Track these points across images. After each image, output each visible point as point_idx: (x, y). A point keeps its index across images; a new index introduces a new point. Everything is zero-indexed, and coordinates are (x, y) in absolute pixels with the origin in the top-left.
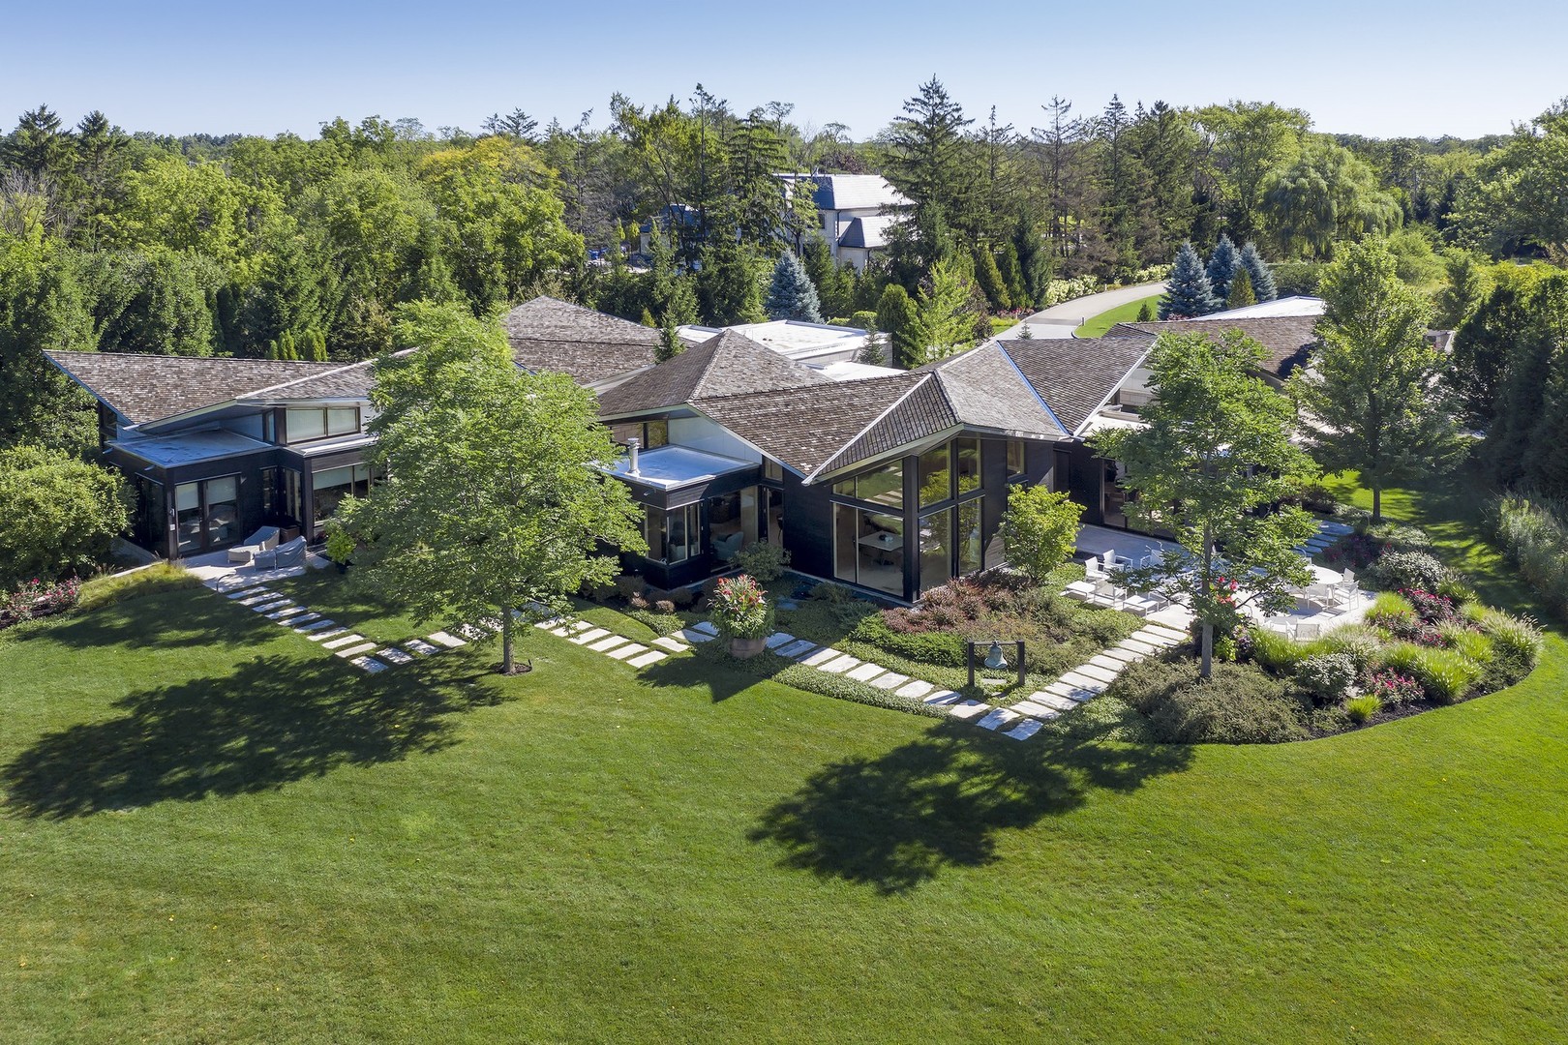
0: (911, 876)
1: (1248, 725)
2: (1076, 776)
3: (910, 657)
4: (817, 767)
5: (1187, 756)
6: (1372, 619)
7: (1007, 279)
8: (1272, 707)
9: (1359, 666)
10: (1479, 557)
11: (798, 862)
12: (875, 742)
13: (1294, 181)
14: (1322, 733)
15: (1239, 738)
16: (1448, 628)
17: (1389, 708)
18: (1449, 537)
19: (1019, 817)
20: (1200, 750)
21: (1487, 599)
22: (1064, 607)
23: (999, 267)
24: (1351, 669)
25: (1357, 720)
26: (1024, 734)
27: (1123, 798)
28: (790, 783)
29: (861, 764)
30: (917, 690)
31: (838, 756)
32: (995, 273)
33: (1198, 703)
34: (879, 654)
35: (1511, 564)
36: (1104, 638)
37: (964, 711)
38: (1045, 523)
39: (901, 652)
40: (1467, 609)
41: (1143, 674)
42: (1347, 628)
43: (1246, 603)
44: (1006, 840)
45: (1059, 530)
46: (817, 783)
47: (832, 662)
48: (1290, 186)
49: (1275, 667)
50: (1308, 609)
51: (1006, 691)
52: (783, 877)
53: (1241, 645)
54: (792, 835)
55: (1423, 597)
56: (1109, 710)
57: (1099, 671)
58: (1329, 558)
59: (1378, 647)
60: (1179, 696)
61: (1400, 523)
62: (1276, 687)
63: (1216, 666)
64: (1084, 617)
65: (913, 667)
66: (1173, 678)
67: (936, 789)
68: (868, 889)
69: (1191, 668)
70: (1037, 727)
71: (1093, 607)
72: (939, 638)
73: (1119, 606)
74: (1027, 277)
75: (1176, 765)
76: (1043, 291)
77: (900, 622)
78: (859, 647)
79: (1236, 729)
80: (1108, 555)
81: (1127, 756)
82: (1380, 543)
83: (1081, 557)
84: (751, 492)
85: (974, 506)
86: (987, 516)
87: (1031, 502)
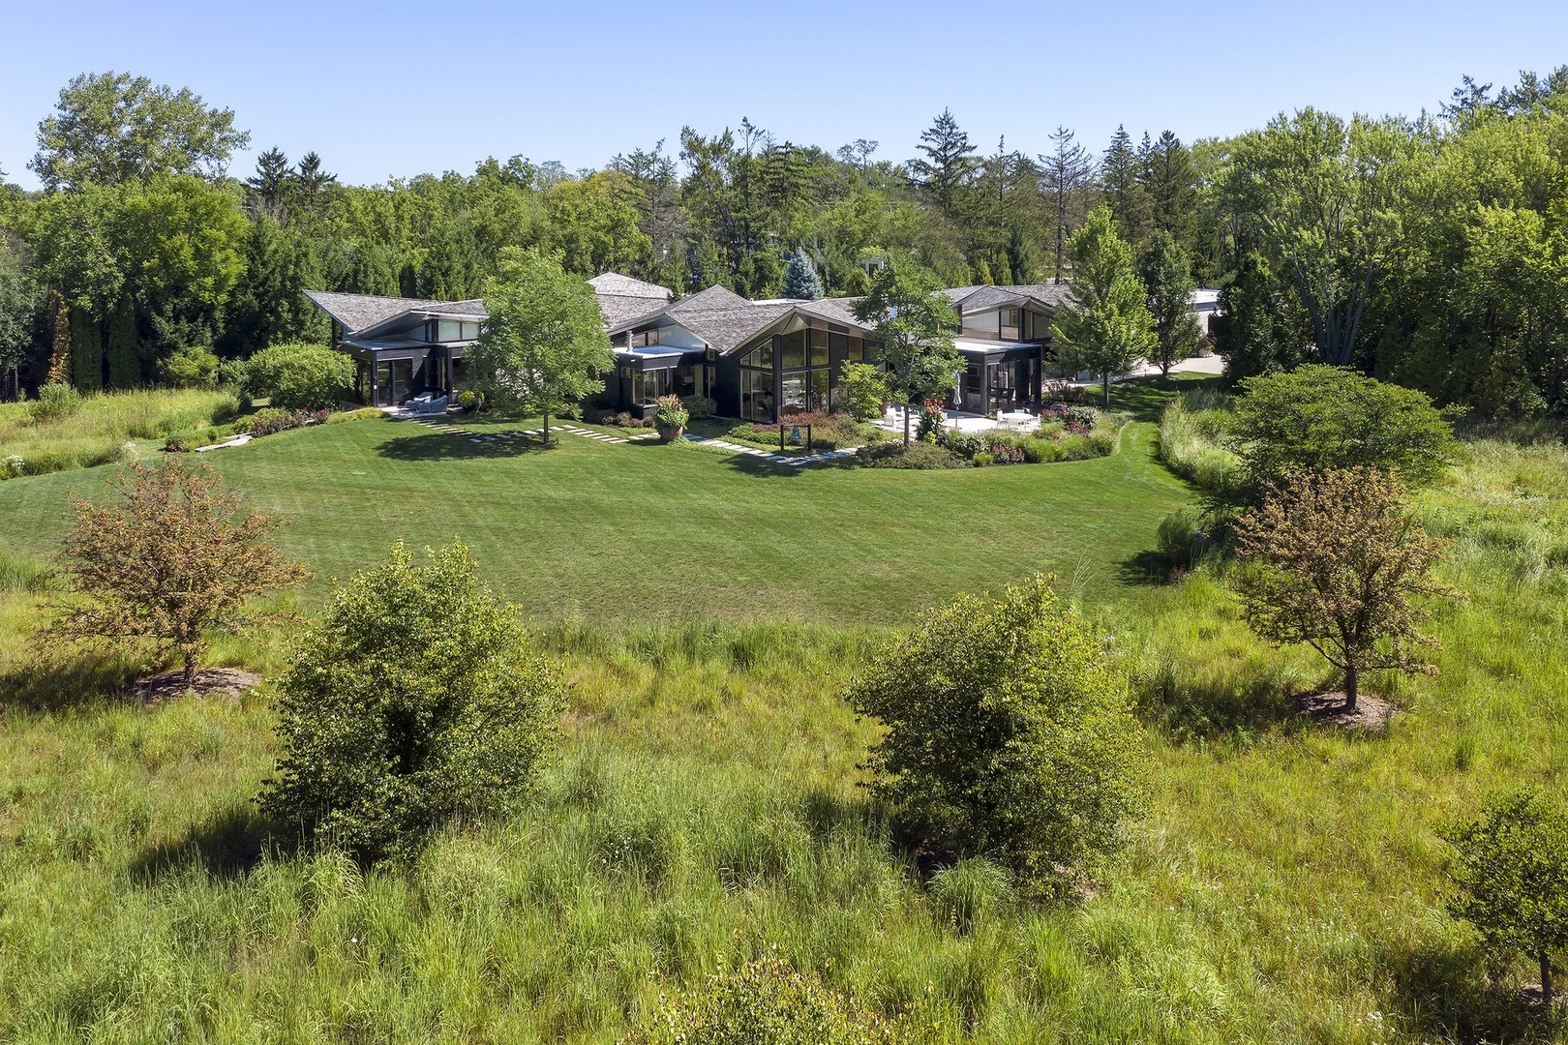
3: (758, 442)
6: (1034, 434)
23: (993, 275)
24: (982, 442)
25: (976, 464)
30: (754, 452)
34: (743, 441)
39: (754, 440)
49: (952, 446)
51: (800, 452)
55: (1078, 428)
59: (1013, 439)
63: (915, 443)
65: (758, 445)
70: (803, 463)
78: (734, 439)
84: (699, 369)
85: (823, 374)
86: (833, 382)
87: (857, 372)
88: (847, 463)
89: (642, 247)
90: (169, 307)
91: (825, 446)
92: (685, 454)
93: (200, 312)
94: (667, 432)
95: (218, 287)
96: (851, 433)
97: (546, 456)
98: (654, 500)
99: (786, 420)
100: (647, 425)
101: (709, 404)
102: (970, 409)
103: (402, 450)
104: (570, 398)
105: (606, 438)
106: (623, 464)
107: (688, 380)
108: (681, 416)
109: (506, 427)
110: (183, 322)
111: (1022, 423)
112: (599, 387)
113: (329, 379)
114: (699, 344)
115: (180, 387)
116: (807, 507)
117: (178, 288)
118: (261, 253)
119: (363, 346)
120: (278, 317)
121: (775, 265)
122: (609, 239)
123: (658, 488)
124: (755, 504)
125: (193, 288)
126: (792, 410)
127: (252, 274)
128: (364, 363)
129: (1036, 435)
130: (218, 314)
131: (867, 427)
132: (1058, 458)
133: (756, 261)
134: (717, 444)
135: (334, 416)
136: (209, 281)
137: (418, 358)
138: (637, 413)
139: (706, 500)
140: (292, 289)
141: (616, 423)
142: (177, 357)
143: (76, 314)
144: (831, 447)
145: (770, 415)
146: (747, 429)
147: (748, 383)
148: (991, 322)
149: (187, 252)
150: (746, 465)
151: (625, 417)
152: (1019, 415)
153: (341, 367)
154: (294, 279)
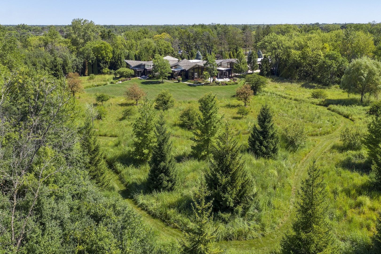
1: (211, 85)
17: (222, 85)
25: (219, 85)
62: (215, 84)
65: (191, 83)
70: (197, 85)
78: (188, 82)
84: (183, 72)
85: (200, 73)
86: (202, 74)
87: (205, 73)
88: (202, 85)
89: (172, 50)
90: (102, 62)
91: (200, 83)
92: (182, 84)
93: (106, 63)
94: (179, 81)
95: (109, 59)
96: (203, 81)
97: (163, 84)
98: (178, 89)
99: (195, 79)
100: (176, 80)
101: (184, 77)
102: (221, 78)
103: (143, 83)
104: (166, 76)
105: (170, 82)
106: (174, 85)
107: (181, 73)
108: (181, 79)
109: (157, 80)
110: (104, 64)
111: (227, 80)
112: (170, 75)
113: (131, 73)
114: (183, 68)
115: (105, 74)
116: (197, 90)
117: (103, 59)
118: (114, 53)
119: (135, 69)
120: (118, 63)
121: (194, 53)
122: (167, 49)
123: (179, 88)
124: (191, 90)
125: (105, 59)
126: (196, 78)
127: (113, 56)
128: (135, 71)
129: (228, 82)
130: (109, 63)
131: (206, 81)
132: (230, 84)
133: (191, 52)
134: (186, 83)
135: (132, 79)
136: (108, 58)
137: (142, 70)
138: (175, 78)
139: (185, 89)
140: (120, 59)
141: (172, 80)
142: (104, 70)
143: (89, 63)
144: (201, 83)
145: (193, 79)
146: (190, 81)
147: (190, 74)
148: (226, 65)
149: (104, 54)
150: (190, 85)
151: (173, 79)
152: (227, 79)
153: (132, 72)
154: (120, 57)
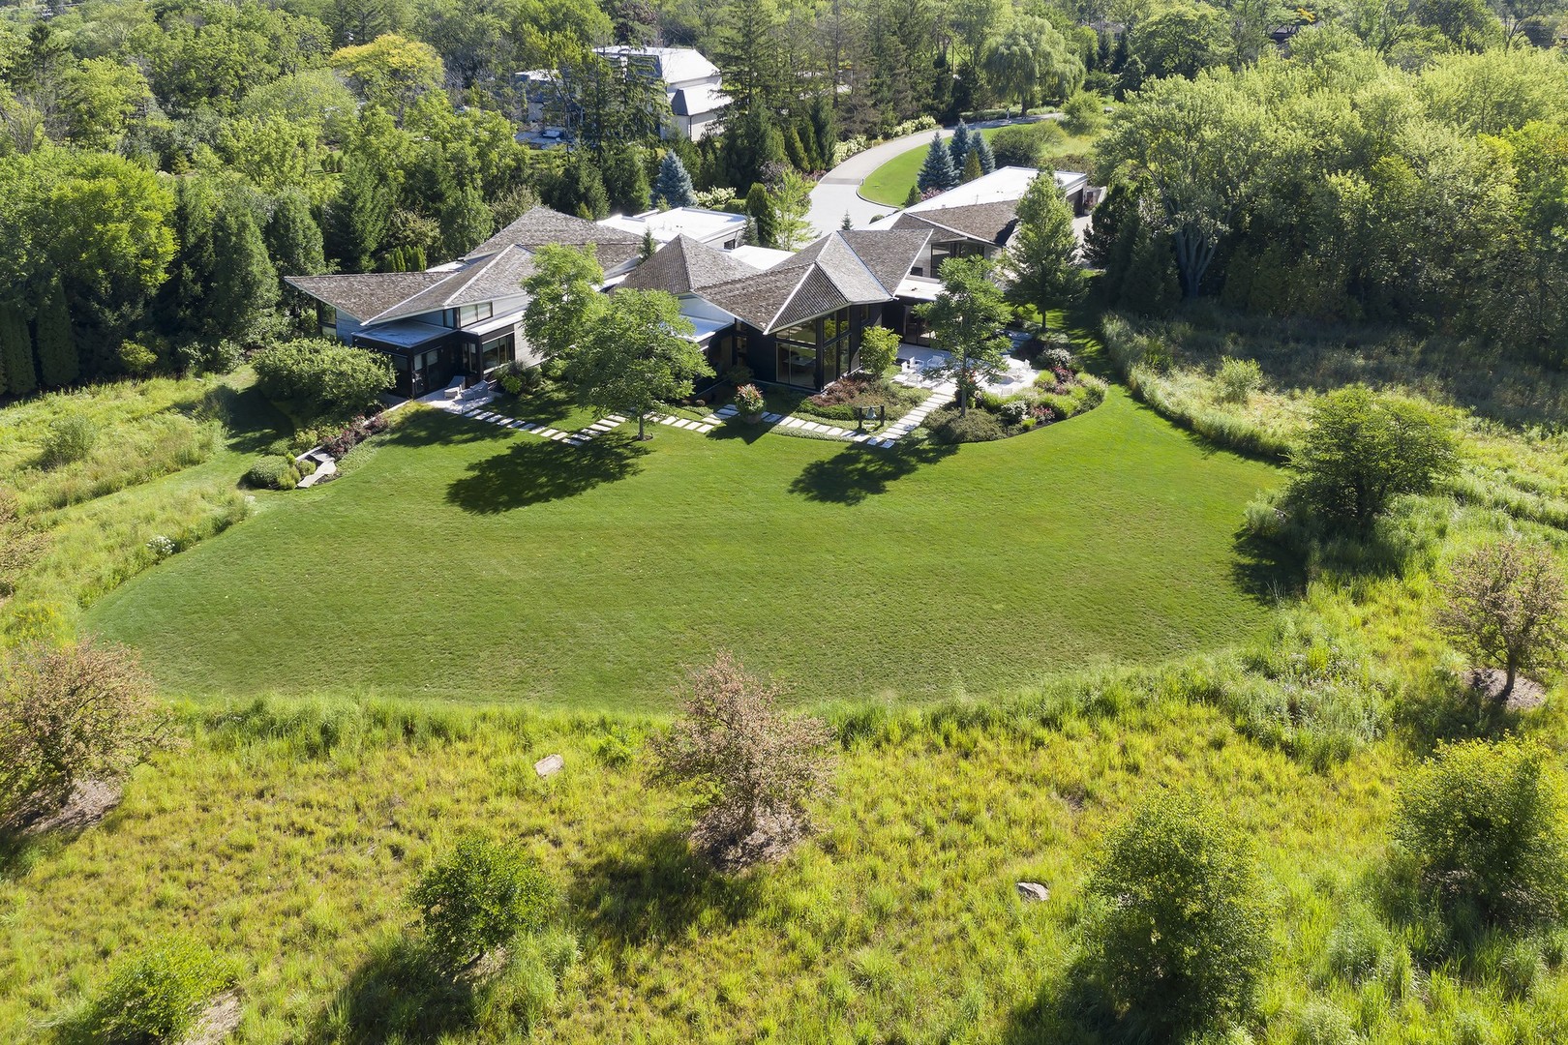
0: (857, 499)
1: (981, 434)
2: (913, 460)
3: (829, 417)
4: (805, 466)
5: (957, 448)
6: (1036, 384)
7: (807, 149)
8: (991, 426)
9: (1028, 406)
10: (1091, 347)
11: (813, 499)
12: (827, 455)
13: (1009, 48)
14: (1012, 435)
15: (978, 439)
16: (1068, 386)
17: (1040, 423)
18: (1079, 338)
19: (894, 476)
20: (962, 446)
21: (1090, 370)
22: (894, 388)
23: (801, 140)
24: (1024, 407)
25: (1026, 429)
26: (888, 445)
27: (933, 466)
28: (798, 473)
29: (823, 463)
30: (836, 432)
31: (813, 460)
32: (799, 145)
33: (959, 427)
34: (813, 417)
35: (1104, 351)
36: (915, 402)
37: (860, 439)
38: (882, 346)
39: (824, 415)
40: (1079, 376)
41: (935, 416)
42: (1024, 389)
43: (980, 379)
44: (889, 484)
45: (890, 349)
46: (807, 471)
47: (791, 423)
48: (1006, 52)
49: (992, 408)
50: (1008, 381)
51: (876, 429)
52: (808, 503)
53: (977, 400)
54: (803, 490)
55: (1061, 372)
56: (922, 433)
57: (914, 417)
58: (1018, 354)
59: (1037, 397)
60: (952, 425)
61: (1054, 331)
62: (993, 418)
63: (967, 411)
64: (904, 393)
65: (831, 422)
66: (949, 417)
67: (857, 470)
68: (842, 505)
69: (956, 412)
70: (892, 443)
71: (907, 387)
72: (840, 408)
73: (919, 386)
74: (821, 146)
75: (952, 452)
76: (832, 155)
77: (818, 401)
78: (802, 415)
79: (977, 436)
80: (912, 360)
81: (931, 450)
82: (1044, 343)
83: (899, 362)
87: (874, 335)
91: (890, 418)
93: (138, 293)
95: (155, 265)
105: (688, 425)
108: (763, 404)
114: (729, 317)
125: (131, 271)
132: (1076, 411)
136: (148, 262)
142: (128, 345)
144: (894, 418)
146: (808, 403)
147: (787, 355)
